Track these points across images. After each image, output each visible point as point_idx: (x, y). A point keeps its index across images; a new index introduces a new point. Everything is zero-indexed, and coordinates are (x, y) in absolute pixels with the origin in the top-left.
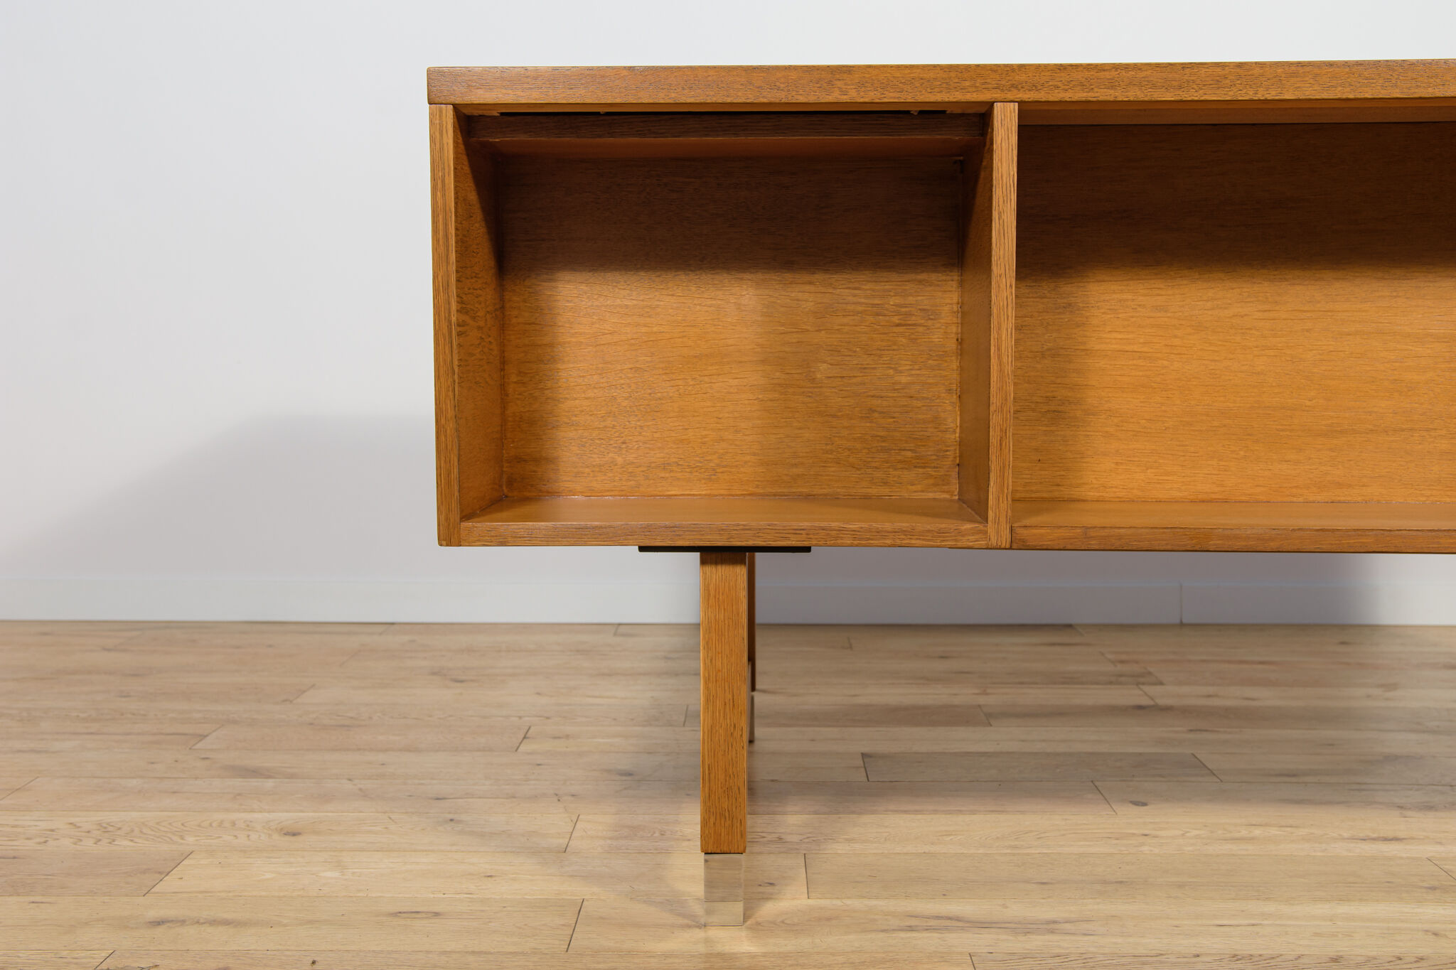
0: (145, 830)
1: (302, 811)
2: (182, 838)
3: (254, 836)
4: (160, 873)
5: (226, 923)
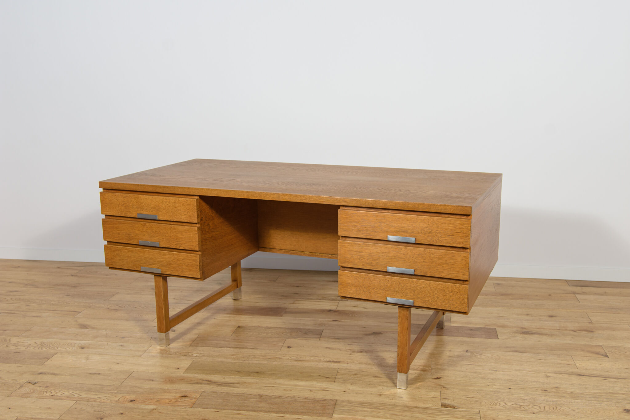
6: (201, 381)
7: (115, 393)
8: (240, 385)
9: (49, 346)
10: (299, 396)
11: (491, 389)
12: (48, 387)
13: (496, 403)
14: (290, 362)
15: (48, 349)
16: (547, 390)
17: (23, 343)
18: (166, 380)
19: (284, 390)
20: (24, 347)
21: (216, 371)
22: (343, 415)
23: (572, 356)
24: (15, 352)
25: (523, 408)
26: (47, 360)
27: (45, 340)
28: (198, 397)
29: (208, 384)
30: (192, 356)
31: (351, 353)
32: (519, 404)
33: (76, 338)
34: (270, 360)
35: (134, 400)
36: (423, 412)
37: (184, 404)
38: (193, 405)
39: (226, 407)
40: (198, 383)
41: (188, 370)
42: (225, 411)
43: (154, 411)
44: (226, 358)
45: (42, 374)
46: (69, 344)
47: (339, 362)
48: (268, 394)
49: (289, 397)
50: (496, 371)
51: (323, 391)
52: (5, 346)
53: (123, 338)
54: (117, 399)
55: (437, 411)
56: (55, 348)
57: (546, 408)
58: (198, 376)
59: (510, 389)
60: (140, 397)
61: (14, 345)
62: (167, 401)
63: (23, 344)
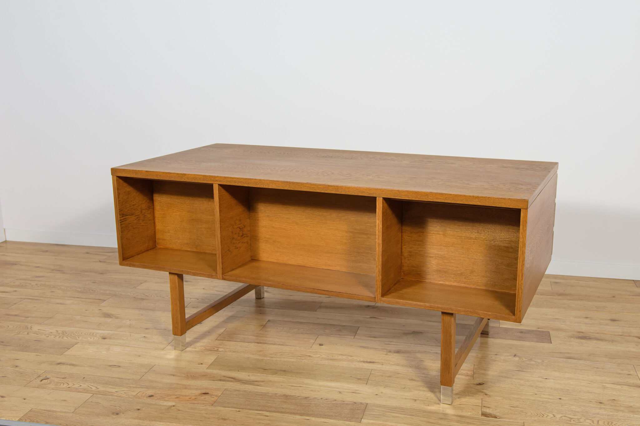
0: (72, 335)
1: (111, 331)
2: (79, 338)
3: (95, 338)
4: (68, 349)
5: (73, 365)
6: (224, 378)
7: (134, 387)
8: (265, 384)
9: (71, 335)
10: (327, 398)
11: (539, 399)
12: (65, 378)
13: (543, 414)
14: (321, 360)
15: (69, 338)
16: (603, 402)
17: (44, 330)
18: (188, 376)
19: (312, 391)
20: (45, 335)
21: (240, 368)
22: (373, 420)
23: (634, 366)
24: (35, 341)
25: (574, 421)
26: (67, 349)
27: (66, 329)
28: (220, 394)
29: (231, 381)
30: (217, 350)
31: (387, 353)
32: (570, 416)
33: (99, 327)
34: (299, 358)
35: (153, 396)
36: (461, 421)
37: (204, 402)
38: (214, 403)
39: (249, 407)
40: (220, 380)
41: (212, 365)
42: (247, 411)
43: (173, 408)
44: (253, 354)
45: (61, 364)
46: (91, 334)
47: (373, 362)
48: (294, 395)
49: (316, 398)
50: (547, 379)
51: (353, 394)
52: (26, 333)
53: (146, 329)
54: (135, 394)
55: (477, 421)
56: (76, 338)
57: (600, 422)
58: (221, 372)
59: (560, 399)
60: (160, 393)
61: (35, 333)
62: (187, 398)
63: (44, 332)
